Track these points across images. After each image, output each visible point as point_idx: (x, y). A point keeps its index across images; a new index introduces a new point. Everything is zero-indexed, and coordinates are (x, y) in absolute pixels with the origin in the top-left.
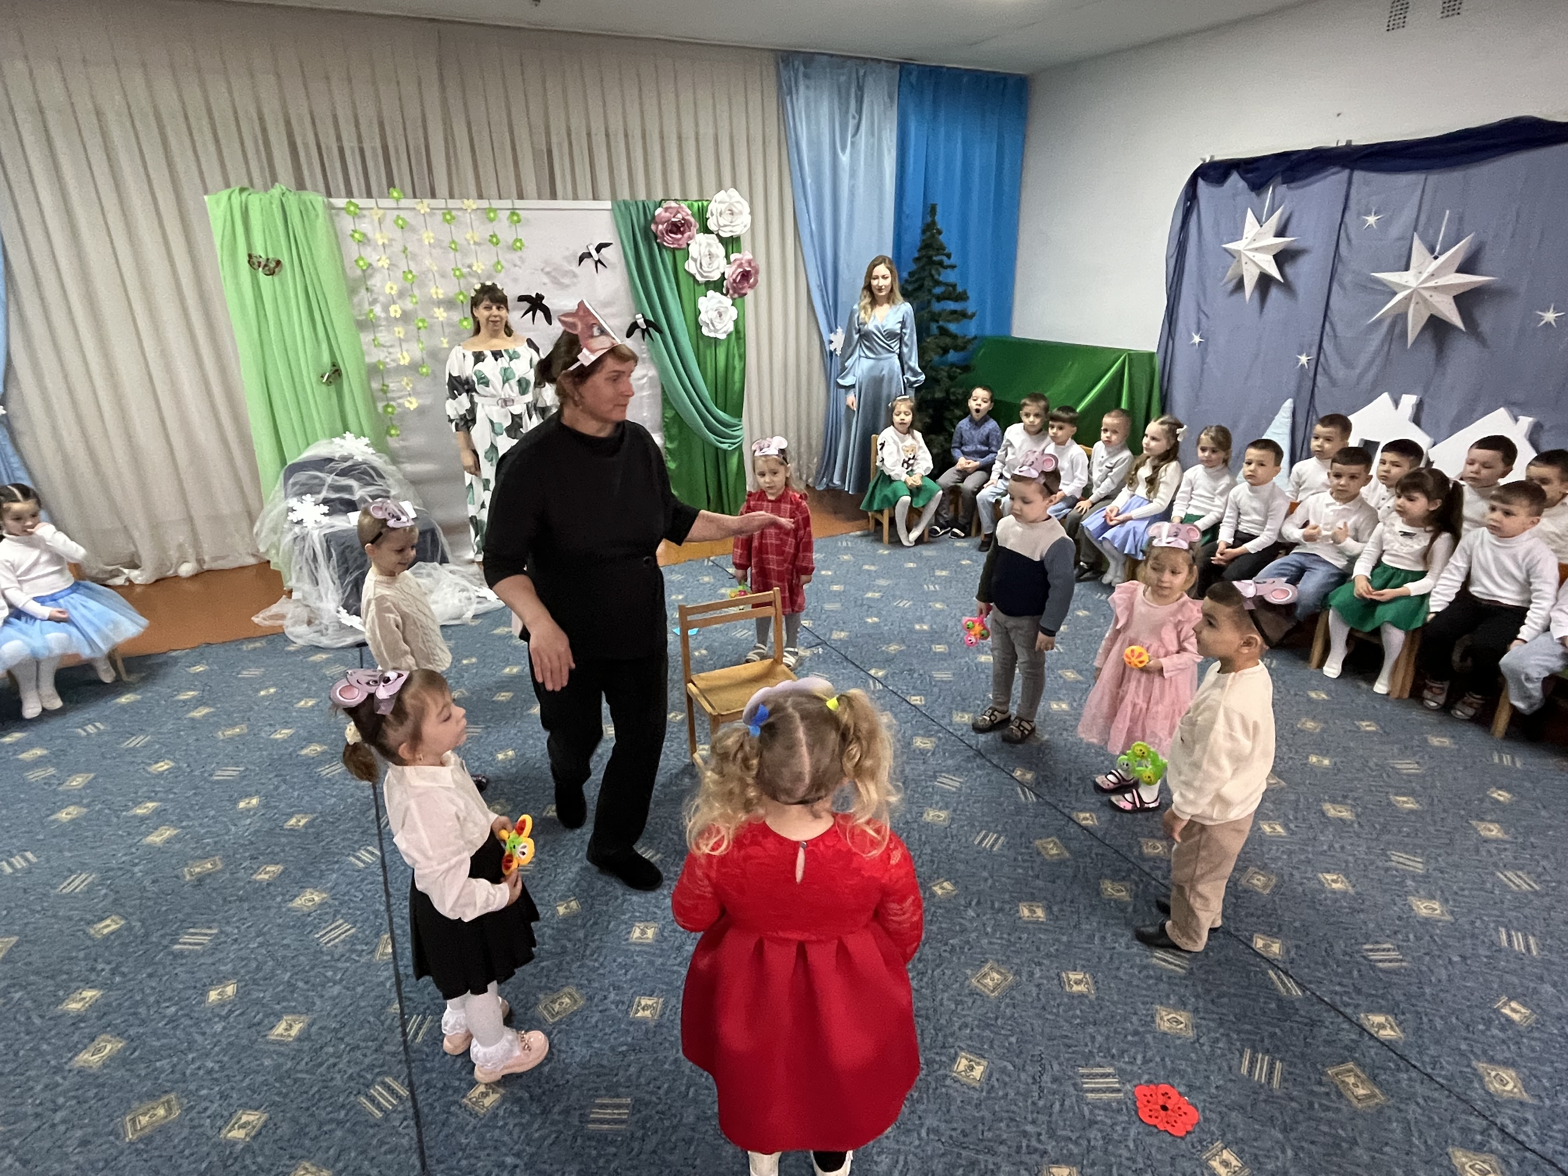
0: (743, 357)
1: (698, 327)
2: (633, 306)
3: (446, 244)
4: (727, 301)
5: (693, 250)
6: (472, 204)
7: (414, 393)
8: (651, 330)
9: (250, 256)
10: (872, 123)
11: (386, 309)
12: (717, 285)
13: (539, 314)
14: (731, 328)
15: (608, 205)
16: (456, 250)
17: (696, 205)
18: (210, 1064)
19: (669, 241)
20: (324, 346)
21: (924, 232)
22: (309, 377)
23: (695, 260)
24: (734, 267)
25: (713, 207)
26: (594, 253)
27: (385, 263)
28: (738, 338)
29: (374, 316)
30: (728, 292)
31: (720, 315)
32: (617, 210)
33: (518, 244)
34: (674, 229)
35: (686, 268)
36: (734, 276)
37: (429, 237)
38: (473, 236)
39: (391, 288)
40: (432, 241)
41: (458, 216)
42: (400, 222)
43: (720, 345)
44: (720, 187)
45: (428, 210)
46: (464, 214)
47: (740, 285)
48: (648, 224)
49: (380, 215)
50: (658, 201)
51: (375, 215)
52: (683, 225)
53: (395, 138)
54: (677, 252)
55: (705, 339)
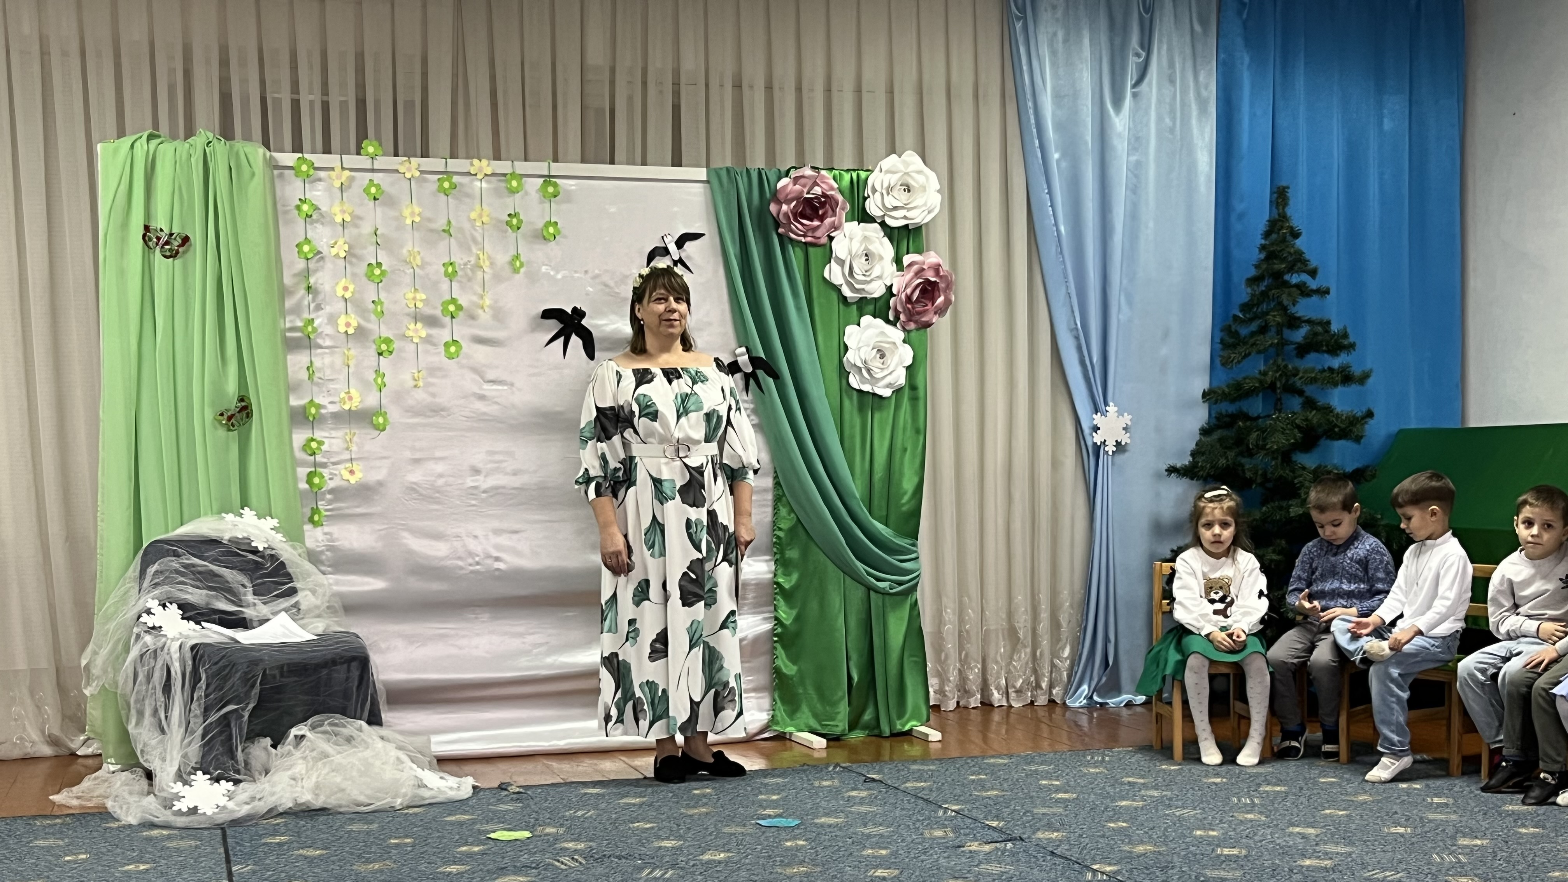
0: (922, 431)
1: (844, 374)
2: (732, 334)
3: (437, 225)
4: (896, 334)
5: (840, 247)
6: (485, 166)
8: (760, 373)
9: (147, 228)
10: (1171, 65)
12: (879, 307)
13: (576, 341)
14: (900, 378)
15: (701, 173)
16: (452, 235)
17: (847, 177)
19: (798, 230)
20: (232, 367)
21: (1267, 235)
22: (201, 414)
23: (841, 263)
24: (910, 275)
25: (876, 179)
26: (672, 247)
27: (341, 249)
28: (914, 399)
29: (315, 330)
30: (897, 318)
31: (882, 356)
32: (715, 182)
33: (551, 230)
34: (808, 212)
35: (826, 275)
36: (909, 291)
37: (413, 214)
38: (481, 216)
39: (346, 289)
40: (417, 219)
41: (461, 184)
42: (373, 190)
43: (880, 408)
44: (892, 149)
45: (417, 174)
46: (472, 182)
47: (919, 308)
48: (764, 203)
49: (343, 179)
50: (784, 169)
51: (339, 177)
52: (823, 205)
53: (377, 86)
54: (812, 249)
55: (855, 395)
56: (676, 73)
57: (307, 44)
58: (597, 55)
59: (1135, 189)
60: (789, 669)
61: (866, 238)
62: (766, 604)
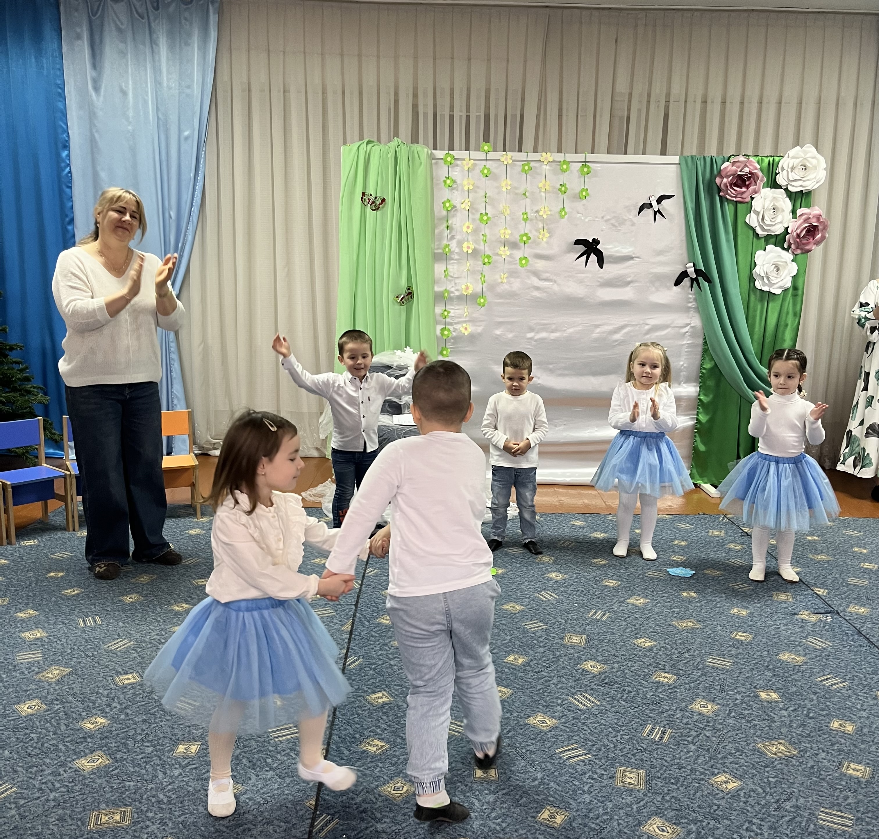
0: (797, 315)
1: (752, 279)
2: (685, 255)
3: (520, 191)
4: (788, 256)
5: (757, 204)
6: (549, 157)
7: (470, 320)
8: (700, 279)
9: (363, 194)
12: (779, 240)
13: (593, 258)
14: (788, 283)
15: (676, 159)
16: (528, 197)
17: (766, 160)
18: (161, 796)
19: (732, 194)
20: (404, 272)
22: (388, 296)
23: (757, 213)
24: (800, 221)
25: (785, 163)
26: (654, 203)
27: (466, 205)
28: (795, 296)
29: (450, 250)
30: (789, 247)
31: (778, 270)
32: (684, 164)
33: (584, 193)
34: (740, 182)
35: (747, 221)
36: (799, 231)
37: (507, 185)
38: (544, 185)
39: (468, 227)
40: (509, 188)
41: (535, 167)
42: (486, 171)
43: (773, 300)
44: (797, 143)
45: (511, 162)
46: (541, 166)
47: (804, 241)
48: (713, 177)
49: (470, 165)
50: (726, 156)
51: (467, 164)
52: (749, 178)
53: (497, 107)
54: (739, 205)
55: (758, 292)
56: (668, 95)
57: (459, 85)
58: (622, 86)
60: (702, 448)
61: (775, 198)
62: (693, 409)
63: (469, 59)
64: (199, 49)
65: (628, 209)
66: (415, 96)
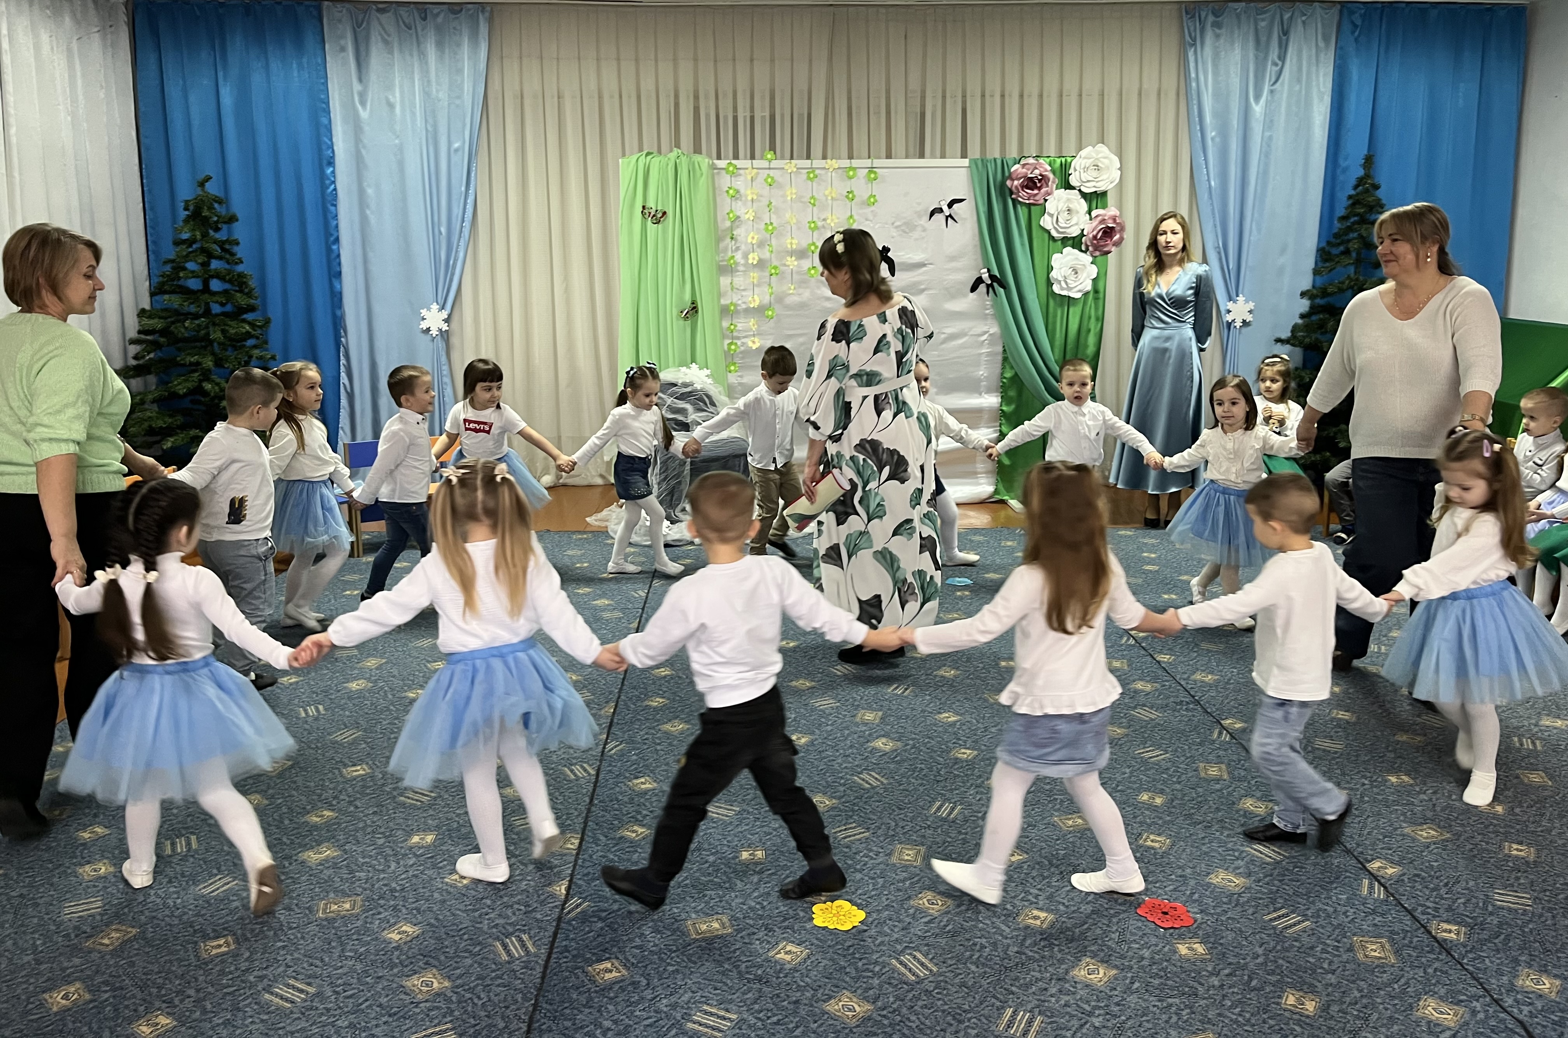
0: (1101, 319)
1: (1049, 284)
3: (806, 200)
4: (1087, 258)
5: (1050, 206)
6: (834, 163)
7: (759, 334)
8: (995, 284)
9: (644, 207)
10: (1300, 69)
11: (745, 257)
12: (1076, 242)
13: (885, 265)
14: (1089, 286)
15: (966, 162)
16: (814, 205)
17: (1056, 161)
19: (1024, 196)
20: (688, 286)
21: (1356, 187)
22: (671, 311)
23: (1051, 215)
24: (1095, 223)
25: (1077, 163)
26: (945, 208)
27: (750, 216)
28: (1096, 299)
29: (735, 262)
30: (1087, 249)
31: (1076, 273)
32: (974, 166)
33: (873, 199)
34: (1031, 185)
35: (1042, 223)
36: (1095, 233)
37: (792, 193)
38: (831, 193)
39: (753, 238)
40: (794, 196)
41: (821, 175)
42: (769, 180)
43: (1074, 305)
44: (1090, 142)
45: (795, 169)
46: (827, 173)
47: (1102, 243)
48: (1004, 179)
49: (754, 174)
50: (1017, 158)
51: (749, 174)
52: (1040, 181)
53: (782, 107)
54: (1033, 208)
55: (1058, 298)
56: (964, 90)
57: (742, 85)
59: (1266, 154)
61: (1068, 200)
62: (995, 421)
63: (752, 60)
64: (469, 58)
65: (919, 215)
66: (696, 97)
